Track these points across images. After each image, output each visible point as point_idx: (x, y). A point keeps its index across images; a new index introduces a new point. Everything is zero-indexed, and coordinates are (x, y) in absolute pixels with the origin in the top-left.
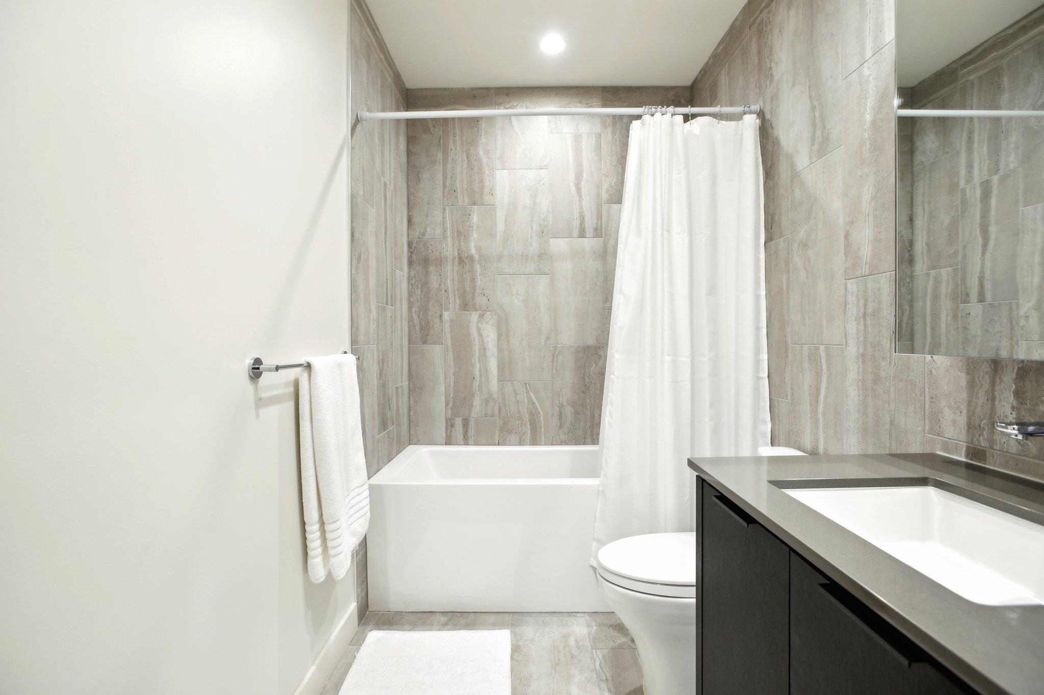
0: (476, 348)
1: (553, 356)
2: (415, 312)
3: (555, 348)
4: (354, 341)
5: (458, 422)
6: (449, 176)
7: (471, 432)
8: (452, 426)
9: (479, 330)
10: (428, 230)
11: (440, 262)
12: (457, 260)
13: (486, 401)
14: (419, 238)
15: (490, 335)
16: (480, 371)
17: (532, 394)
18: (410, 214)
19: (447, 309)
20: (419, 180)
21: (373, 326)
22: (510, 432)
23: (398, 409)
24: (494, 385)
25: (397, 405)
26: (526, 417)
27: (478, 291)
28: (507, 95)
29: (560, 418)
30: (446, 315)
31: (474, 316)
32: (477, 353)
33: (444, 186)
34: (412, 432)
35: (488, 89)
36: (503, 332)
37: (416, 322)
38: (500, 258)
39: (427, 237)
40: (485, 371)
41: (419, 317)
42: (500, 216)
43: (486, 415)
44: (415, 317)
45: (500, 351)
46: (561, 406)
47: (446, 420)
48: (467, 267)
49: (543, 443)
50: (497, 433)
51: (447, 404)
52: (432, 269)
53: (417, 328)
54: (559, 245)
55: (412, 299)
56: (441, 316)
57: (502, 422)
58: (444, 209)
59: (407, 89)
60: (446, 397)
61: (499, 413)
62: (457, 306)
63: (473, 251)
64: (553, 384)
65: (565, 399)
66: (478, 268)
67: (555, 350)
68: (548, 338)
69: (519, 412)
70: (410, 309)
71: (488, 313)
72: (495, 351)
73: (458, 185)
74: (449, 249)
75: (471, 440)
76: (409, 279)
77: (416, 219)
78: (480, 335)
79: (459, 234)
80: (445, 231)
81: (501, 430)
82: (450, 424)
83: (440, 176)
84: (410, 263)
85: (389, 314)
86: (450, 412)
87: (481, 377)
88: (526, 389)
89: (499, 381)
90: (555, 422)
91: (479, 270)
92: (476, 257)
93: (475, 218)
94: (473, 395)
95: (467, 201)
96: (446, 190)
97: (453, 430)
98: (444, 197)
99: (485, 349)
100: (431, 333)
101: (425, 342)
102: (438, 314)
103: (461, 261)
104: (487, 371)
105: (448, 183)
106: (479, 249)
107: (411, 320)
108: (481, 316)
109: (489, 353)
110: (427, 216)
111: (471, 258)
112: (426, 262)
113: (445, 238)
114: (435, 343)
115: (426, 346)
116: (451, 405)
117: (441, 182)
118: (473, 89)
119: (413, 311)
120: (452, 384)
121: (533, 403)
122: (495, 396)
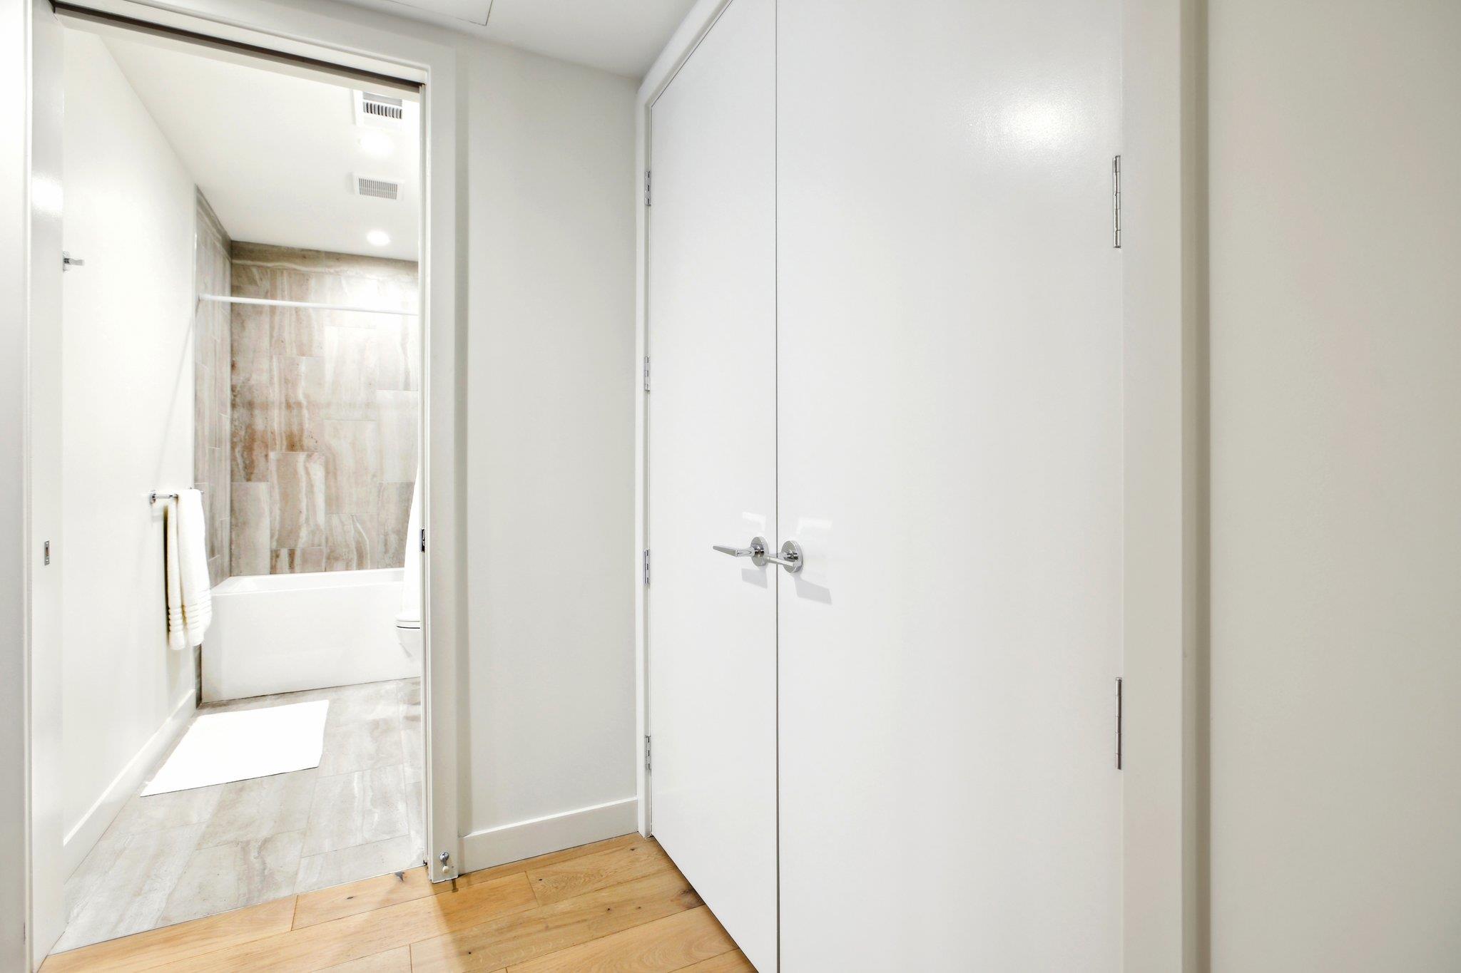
0: (303, 484)
1: (379, 491)
2: (239, 452)
3: (381, 484)
4: (196, 480)
5: (284, 553)
6: (277, 327)
7: (298, 560)
8: (277, 556)
9: (306, 469)
10: (254, 376)
11: (266, 407)
12: (284, 406)
13: (313, 533)
14: (243, 383)
15: (318, 472)
16: (307, 506)
17: (358, 525)
18: (234, 359)
19: (273, 449)
20: (243, 327)
21: (207, 467)
22: (337, 559)
23: (222, 541)
24: (321, 518)
25: (222, 536)
26: (353, 546)
27: (306, 434)
28: (338, 259)
29: (386, 545)
30: (272, 455)
31: (301, 457)
32: (304, 490)
33: (271, 336)
34: (233, 564)
35: (318, 252)
36: (331, 471)
37: (240, 460)
38: (329, 405)
39: (253, 382)
40: (312, 506)
41: (242, 456)
42: (329, 369)
43: (313, 545)
44: (238, 455)
45: (328, 487)
46: (386, 535)
47: (271, 551)
48: (295, 412)
49: (369, 567)
50: (324, 560)
51: (272, 537)
52: (257, 412)
53: (241, 466)
54: (385, 396)
55: (235, 440)
56: (266, 456)
57: (329, 551)
58: (271, 357)
59: (232, 241)
60: (271, 530)
61: (327, 542)
62: (284, 447)
63: (301, 397)
64: (378, 515)
65: (390, 528)
66: (305, 412)
67: (381, 487)
68: (374, 476)
69: (346, 541)
70: (233, 448)
71: (316, 453)
72: (323, 487)
73: (286, 336)
74: (275, 394)
75: (297, 568)
76: (232, 420)
77: (241, 364)
78: (308, 473)
79: (287, 381)
80: (271, 378)
81: (328, 558)
82: (275, 555)
83: (267, 326)
84: (234, 406)
85: (217, 455)
86: (275, 544)
87: (308, 510)
88: (353, 521)
89: (326, 513)
90: (381, 548)
91: (307, 415)
92: (304, 403)
93: (303, 368)
94: (300, 527)
95: (295, 351)
96: (274, 340)
97: (278, 560)
98: (271, 346)
99: (312, 486)
100: (256, 471)
101: (249, 480)
102: (264, 453)
103: (289, 406)
104: (314, 506)
105: (275, 334)
106: (307, 396)
107: (233, 459)
108: (309, 456)
109: (316, 489)
110: (252, 362)
111: (299, 405)
112: (250, 405)
113: (271, 383)
114: (260, 480)
115: (250, 484)
116: (276, 537)
117: (268, 332)
118: (303, 250)
119: (237, 450)
120: (278, 518)
121: (360, 533)
122: (322, 527)
